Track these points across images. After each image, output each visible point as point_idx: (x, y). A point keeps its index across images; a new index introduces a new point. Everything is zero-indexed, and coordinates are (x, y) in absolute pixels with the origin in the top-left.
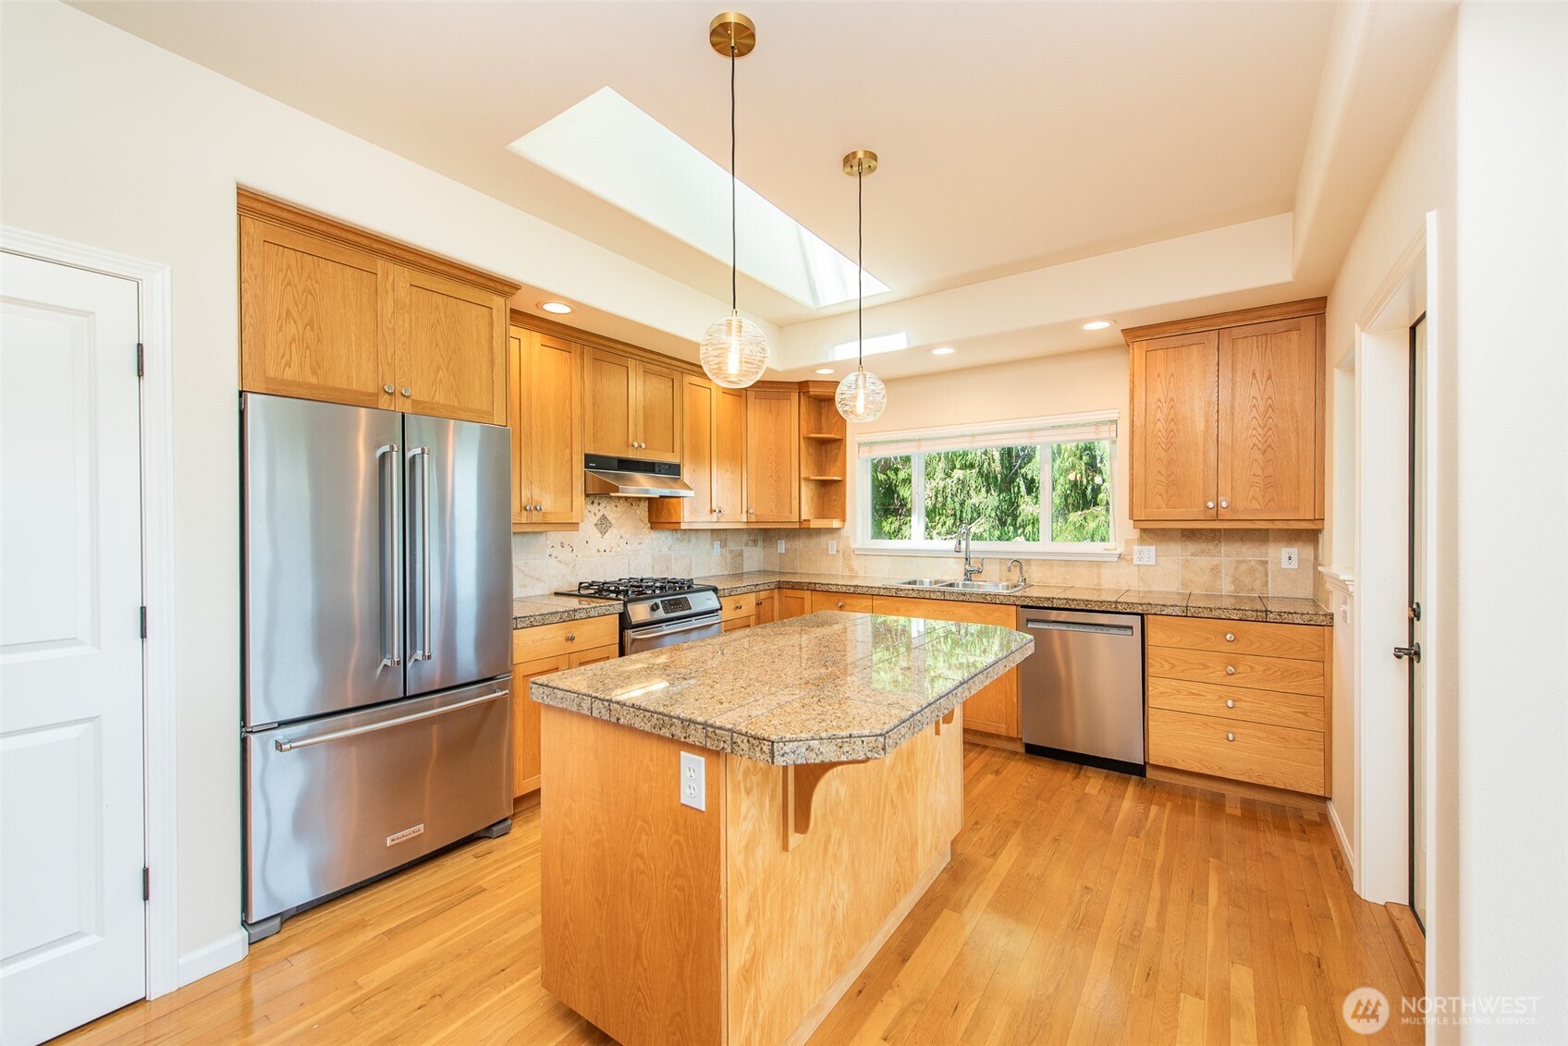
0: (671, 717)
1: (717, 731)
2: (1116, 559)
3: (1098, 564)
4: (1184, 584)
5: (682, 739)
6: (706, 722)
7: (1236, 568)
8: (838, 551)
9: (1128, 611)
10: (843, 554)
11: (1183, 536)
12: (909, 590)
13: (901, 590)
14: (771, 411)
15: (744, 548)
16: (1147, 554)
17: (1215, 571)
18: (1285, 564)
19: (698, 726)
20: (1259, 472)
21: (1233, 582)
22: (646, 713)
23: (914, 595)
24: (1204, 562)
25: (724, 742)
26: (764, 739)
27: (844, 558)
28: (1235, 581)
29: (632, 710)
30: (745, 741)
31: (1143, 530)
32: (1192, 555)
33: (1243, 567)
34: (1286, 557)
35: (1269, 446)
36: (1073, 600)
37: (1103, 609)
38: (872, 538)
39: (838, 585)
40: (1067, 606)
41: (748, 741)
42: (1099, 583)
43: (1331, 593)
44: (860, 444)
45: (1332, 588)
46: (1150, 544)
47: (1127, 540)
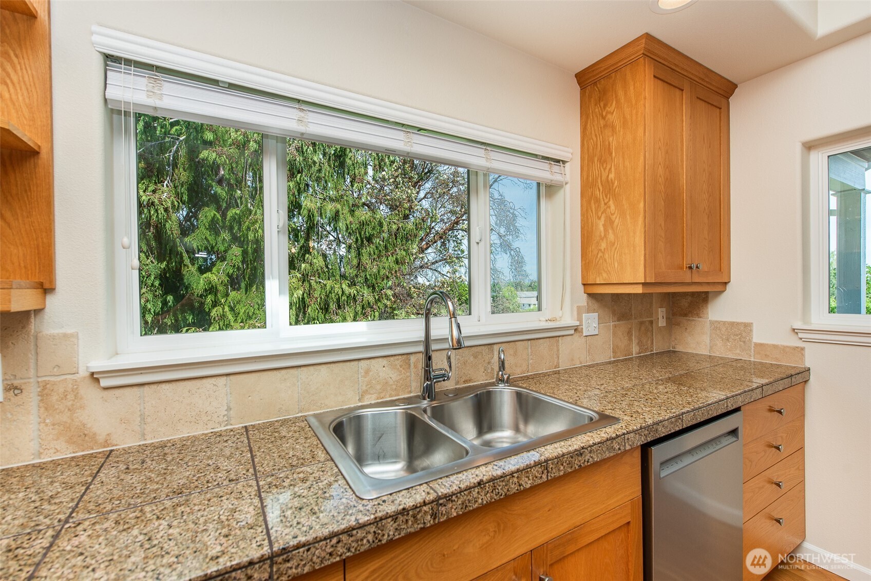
2: (573, 331)
3: (557, 340)
4: (614, 351)
7: (639, 329)
16: (592, 323)
17: (630, 333)
18: (661, 323)
21: (638, 343)
24: (624, 325)
32: (618, 320)
33: (643, 328)
34: (662, 317)
42: (558, 363)
43: (803, 349)
44: (109, 58)
45: (800, 344)
46: (594, 311)
47: (578, 307)
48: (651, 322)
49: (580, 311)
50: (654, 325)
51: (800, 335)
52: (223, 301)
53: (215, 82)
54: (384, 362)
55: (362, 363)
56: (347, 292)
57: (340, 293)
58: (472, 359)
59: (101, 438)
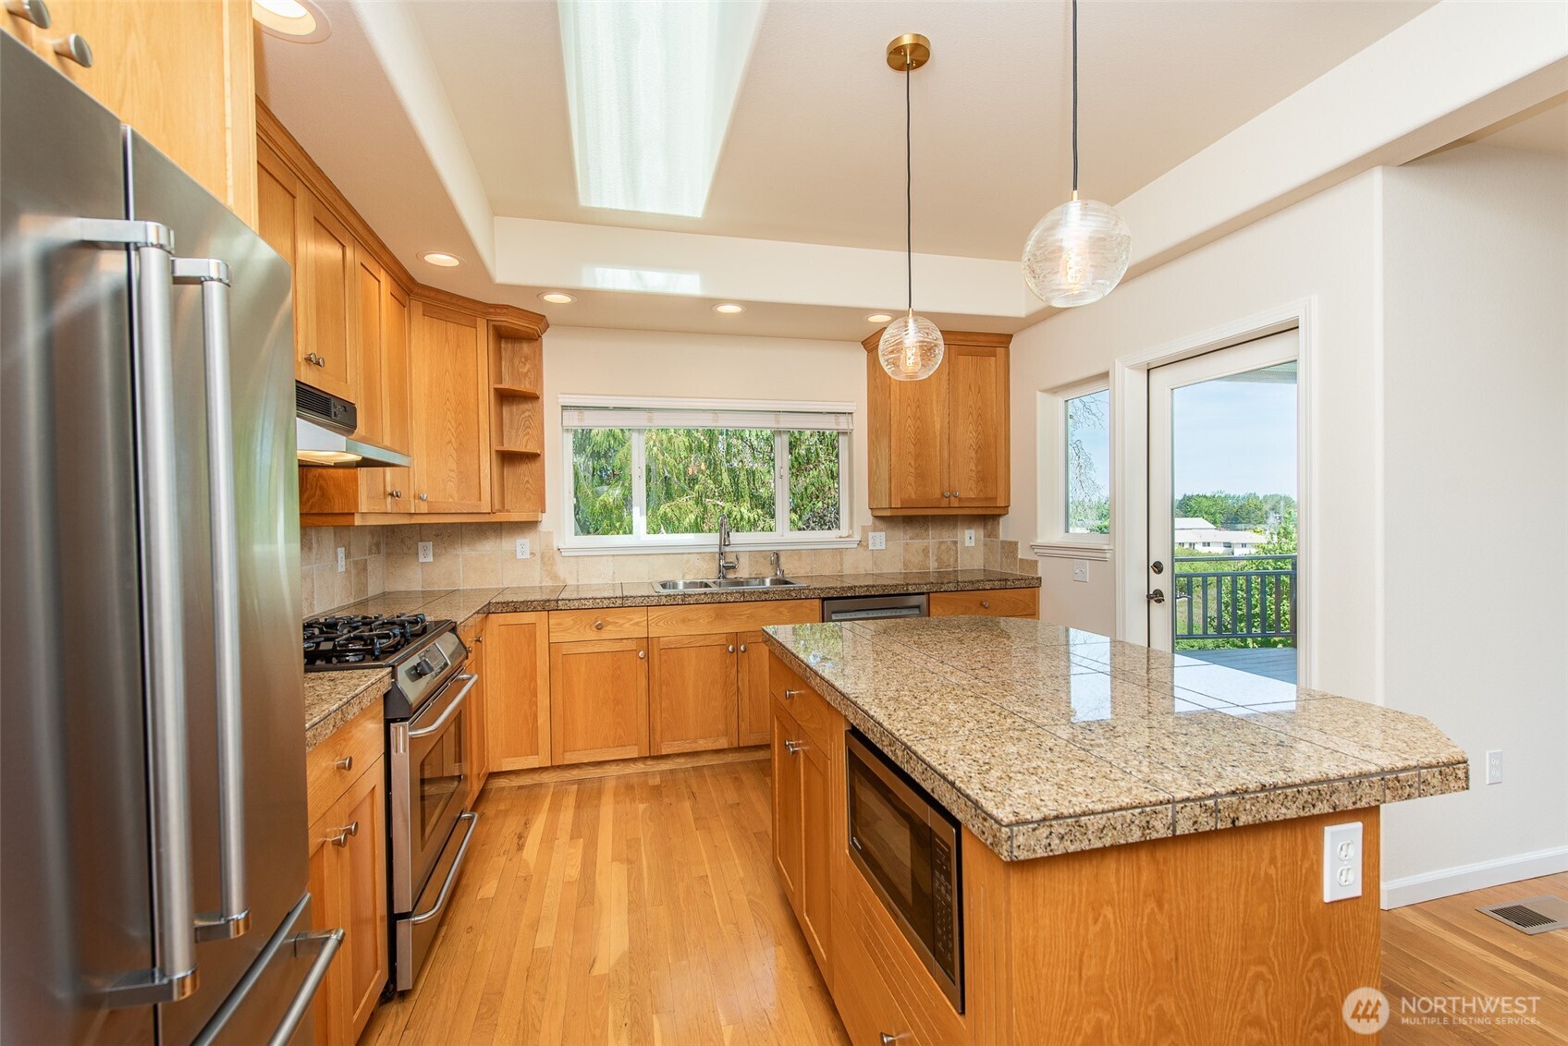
0: (1328, 781)
1: (1401, 775)
2: (856, 546)
3: (840, 551)
4: (905, 564)
5: (1351, 807)
6: (1382, 770)
7: (939, 548)
8: (532, 554)
9: (916, 591)
10: (542, 558)
11: (904, 522)
12: (700, 595)
13: (690, 596)
14: (447, 340)
15: (367, 557)
16: (879, 540)
17: (926, 551)
18: (968, 543)
19: (1374, 779)
20: (974, 468)
21: (937, 560)
22: (1288, 791)
23: (706, 600)
24: (918, 544)
25: (1410, 786)
26: (1459, 763)
27: (543, 563)
28: (939, 559)
29: (1261, 795)
30: (1437, 774)
31: (876, 517)
32: (911, 539)
33: (943, 547)
34: (970, 537)
35: (980, 447)
36: (873, 586)
37: (897, 592)
38: (576, 534)
39: (595, 599)
40: (868, 593)
41: (1441, 773)
42: (842, 569)
43: (1036, 562)
44: (564, 408)
45: (1035, 558)
46: (881, 530)
47: (863, 527)
48: (955, 543)
49: (864, 529)
50: (959, 545)
51: (1036, 551)
52: (618, 525)
53: (606, 408)
54: (698, 556)
55: (685, 556)
56: (746, 517)
57: (738, 517)
58: (762, 560)
59: (562, 579)
